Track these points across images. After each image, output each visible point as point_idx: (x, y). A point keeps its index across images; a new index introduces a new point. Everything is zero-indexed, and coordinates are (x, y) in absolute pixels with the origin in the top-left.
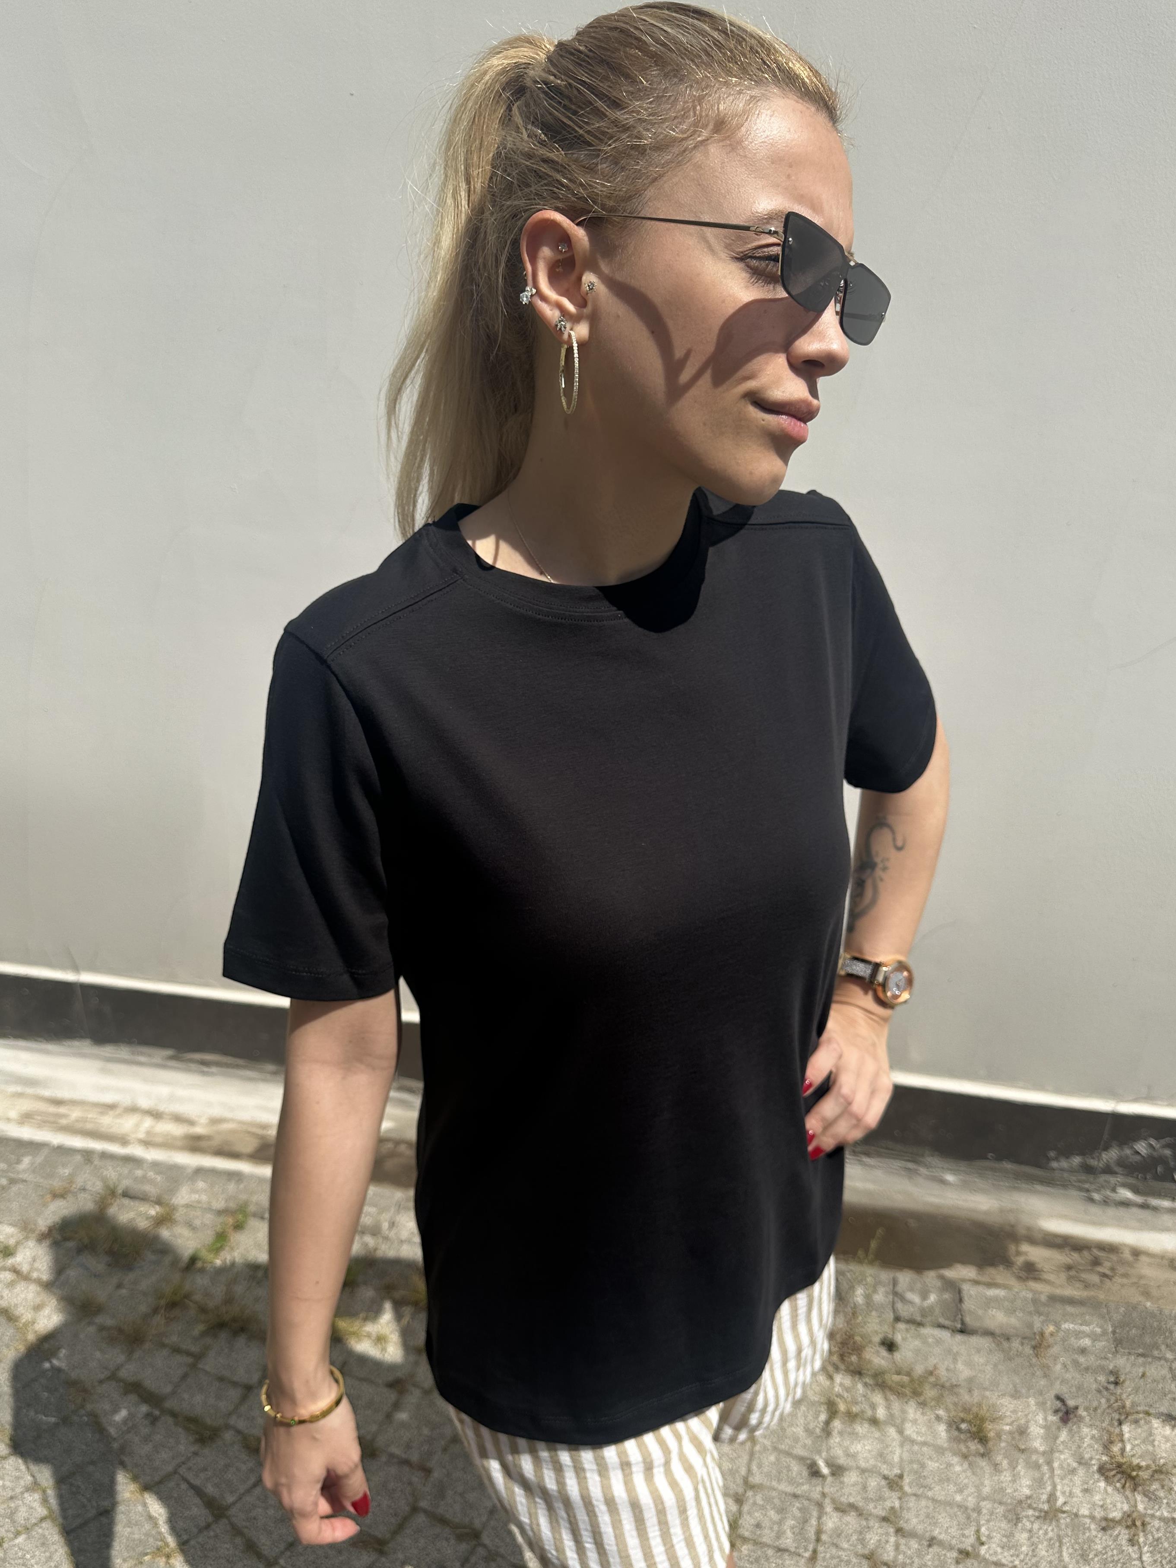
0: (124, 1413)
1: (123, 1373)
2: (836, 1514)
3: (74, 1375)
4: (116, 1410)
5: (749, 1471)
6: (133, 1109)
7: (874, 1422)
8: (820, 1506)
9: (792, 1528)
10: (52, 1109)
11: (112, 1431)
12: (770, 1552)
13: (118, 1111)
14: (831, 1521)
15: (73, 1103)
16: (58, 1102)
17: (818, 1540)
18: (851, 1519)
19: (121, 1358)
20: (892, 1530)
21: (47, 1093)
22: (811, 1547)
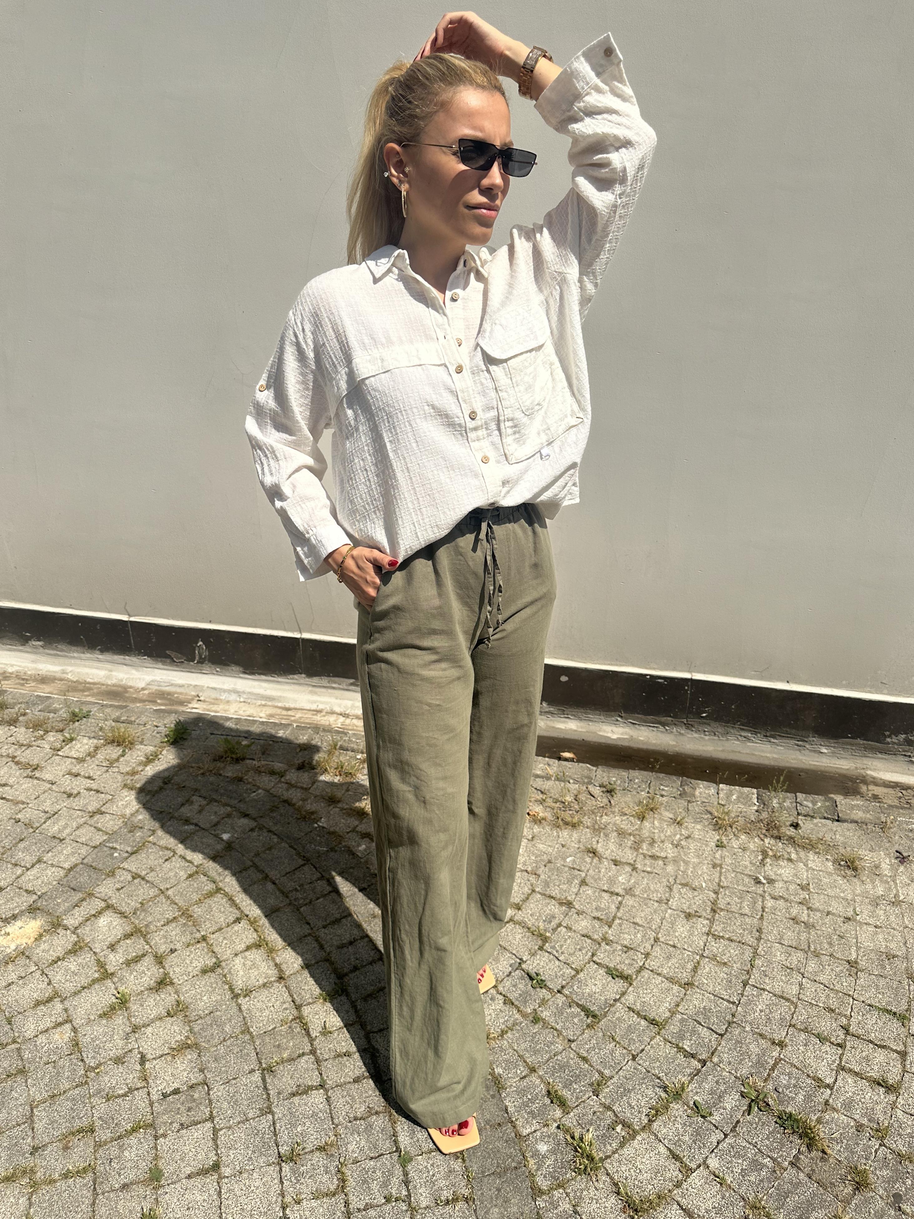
0: (364, 846)
1: (358, 829)
2: (772, 900)
3: (332, 829)
4: (359, 845)
5: (720, 880)
6: (332, 713)
7: (790, 860)
8: (763, 897)
9: (748, 905)
10: (284, 713)
11: (360, 855)
12: (737, 915)
13: (324, 713)
14: (770, 903)
15: (296, 709)
16: (288, 709)
17: (763, 911)
18: (781, 902)
19: (357, 823)
20: (805, 908)
21: (280, 705)
22: (760, 914)
